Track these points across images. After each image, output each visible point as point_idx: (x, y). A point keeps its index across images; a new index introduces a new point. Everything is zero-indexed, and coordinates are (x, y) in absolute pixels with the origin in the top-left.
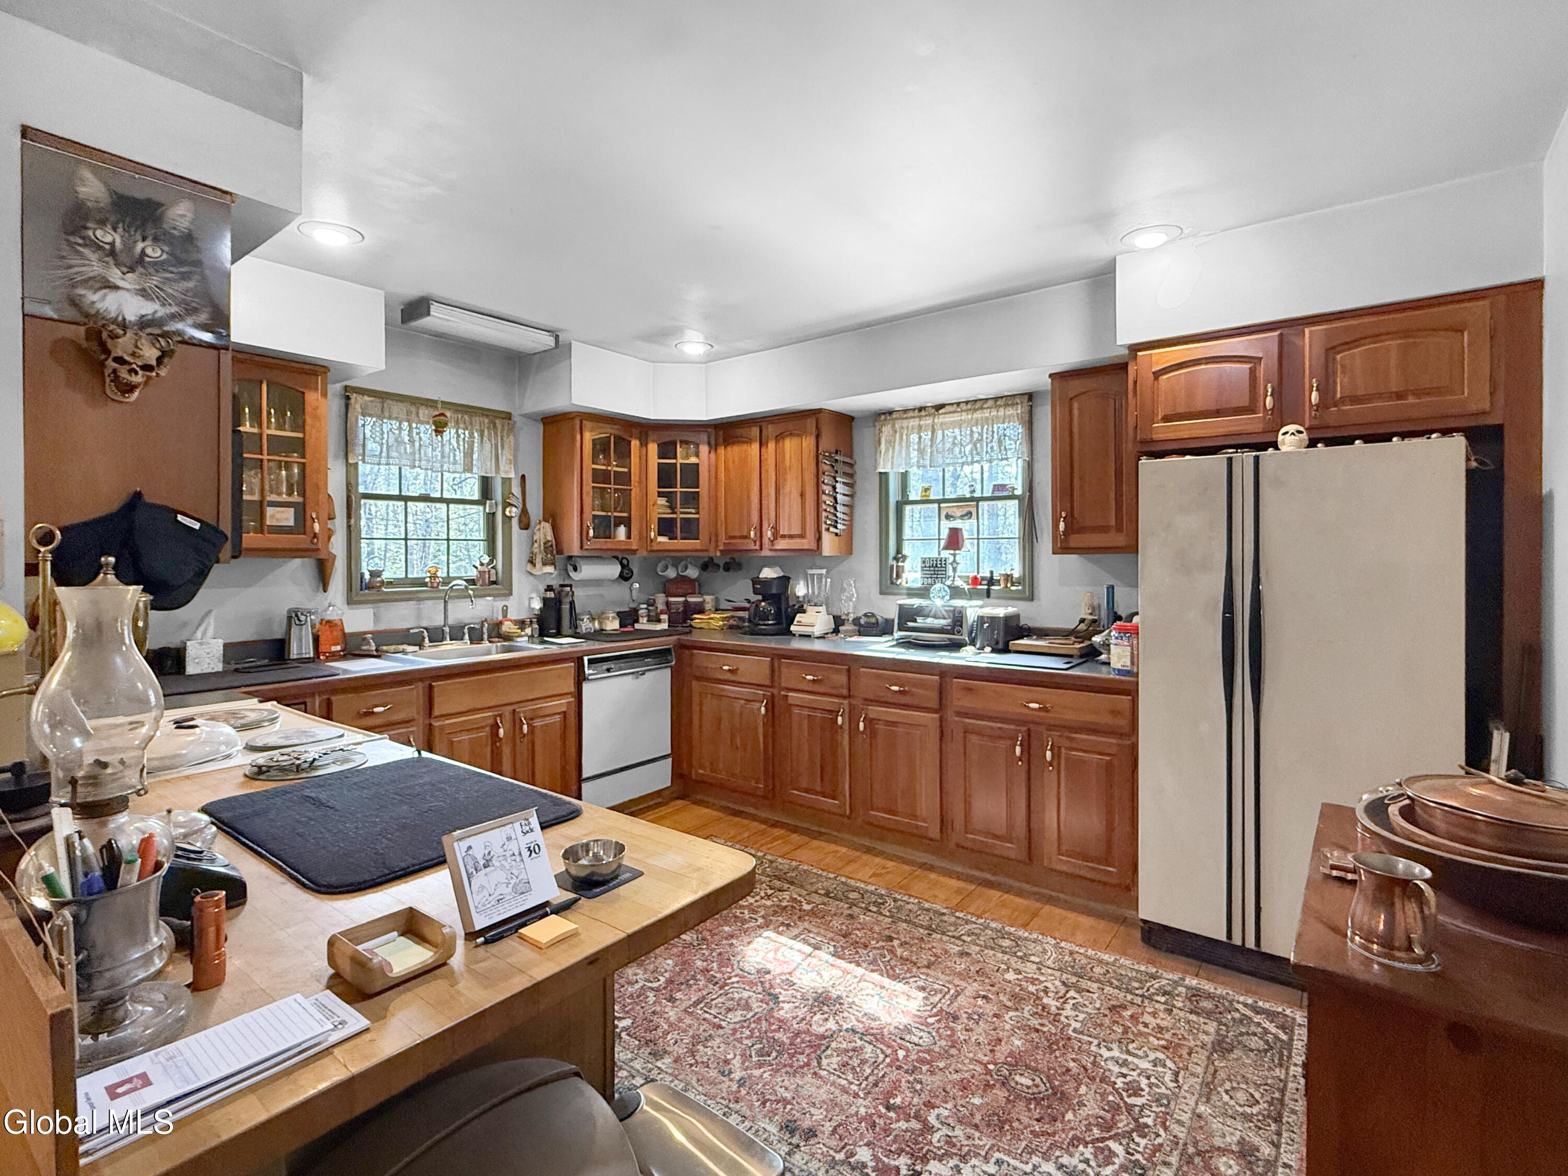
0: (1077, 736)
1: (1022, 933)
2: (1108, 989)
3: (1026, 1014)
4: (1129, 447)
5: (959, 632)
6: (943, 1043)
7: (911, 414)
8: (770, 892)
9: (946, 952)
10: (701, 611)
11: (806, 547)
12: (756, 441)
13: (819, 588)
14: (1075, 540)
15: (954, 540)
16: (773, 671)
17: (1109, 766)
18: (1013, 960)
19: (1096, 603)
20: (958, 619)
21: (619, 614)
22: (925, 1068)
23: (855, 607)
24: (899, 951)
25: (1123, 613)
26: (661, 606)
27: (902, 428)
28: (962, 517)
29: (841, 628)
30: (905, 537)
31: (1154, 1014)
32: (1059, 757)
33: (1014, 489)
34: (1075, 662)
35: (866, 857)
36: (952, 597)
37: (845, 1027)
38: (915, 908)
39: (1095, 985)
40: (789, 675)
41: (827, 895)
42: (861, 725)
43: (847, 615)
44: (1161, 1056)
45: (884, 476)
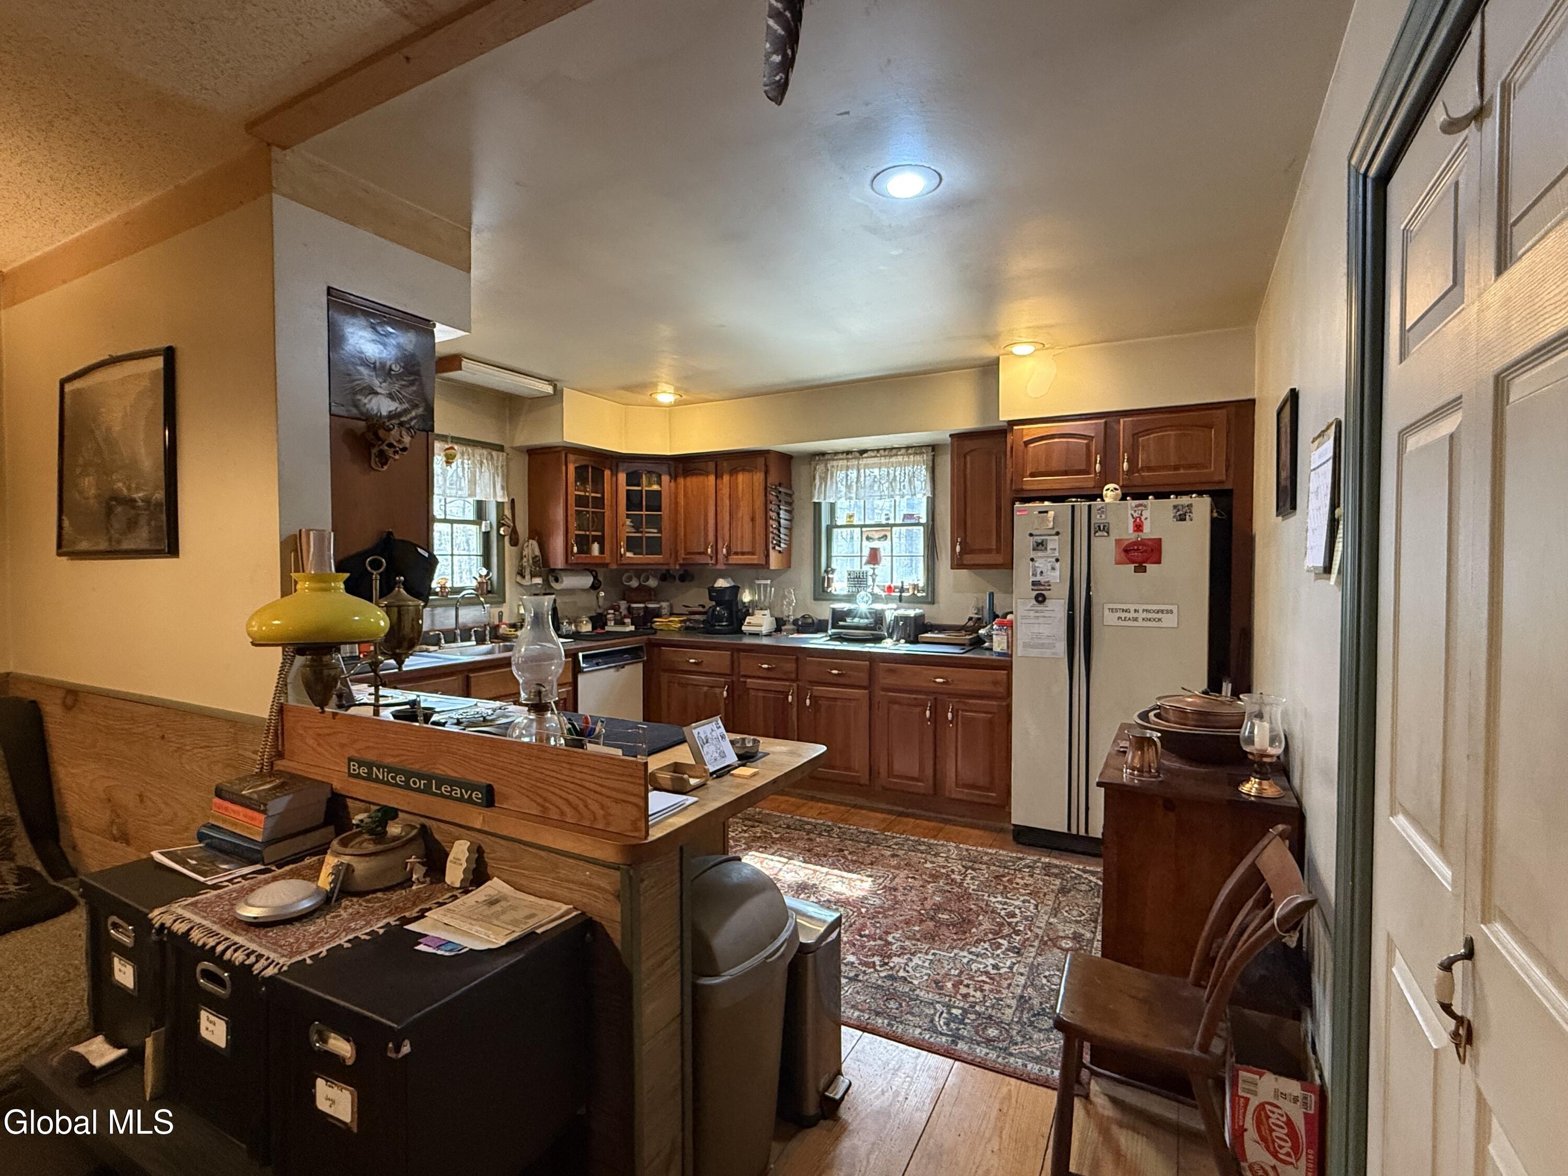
0: (971, 701)
1: (932, 841)
2: (992, 868)
3: (941, 884)
4: (1007, 495)
5: (880, 628)
6: (890, 902)
7: (840, 456)
8: (745, 828)
9: (882, 855)
10: (659, 616)
11: (756, 562)
12: (711, 473)
13: (765, 596)
14: (968, 559)
15: (874, 558)
16: (732, 662)
17: (991, 722)
18: (929, 857)
19: (980, 606)
20: (879, 618)
21: (591, 618)
22: (880, 916)
23: (794, 611)
24: (849, 857)
25: (999, 612)
26: (623, 610)
27: (833, 466)
28: (879, 539)
29: (783, 628)
30: (833, 554)
31: (1022, 878)
32: (957, 715)
33: (919, 518)
34: (967, 649)
35: (811, 803)
36: (873, 602)
37: (822, 899)
38: (856, 832)
39: (984, 866)
40: (746, 664)
41: (789, 827)
42: (808, 702)
43: (788, 616)
44: (1027, 898)
45: (817, 506)
